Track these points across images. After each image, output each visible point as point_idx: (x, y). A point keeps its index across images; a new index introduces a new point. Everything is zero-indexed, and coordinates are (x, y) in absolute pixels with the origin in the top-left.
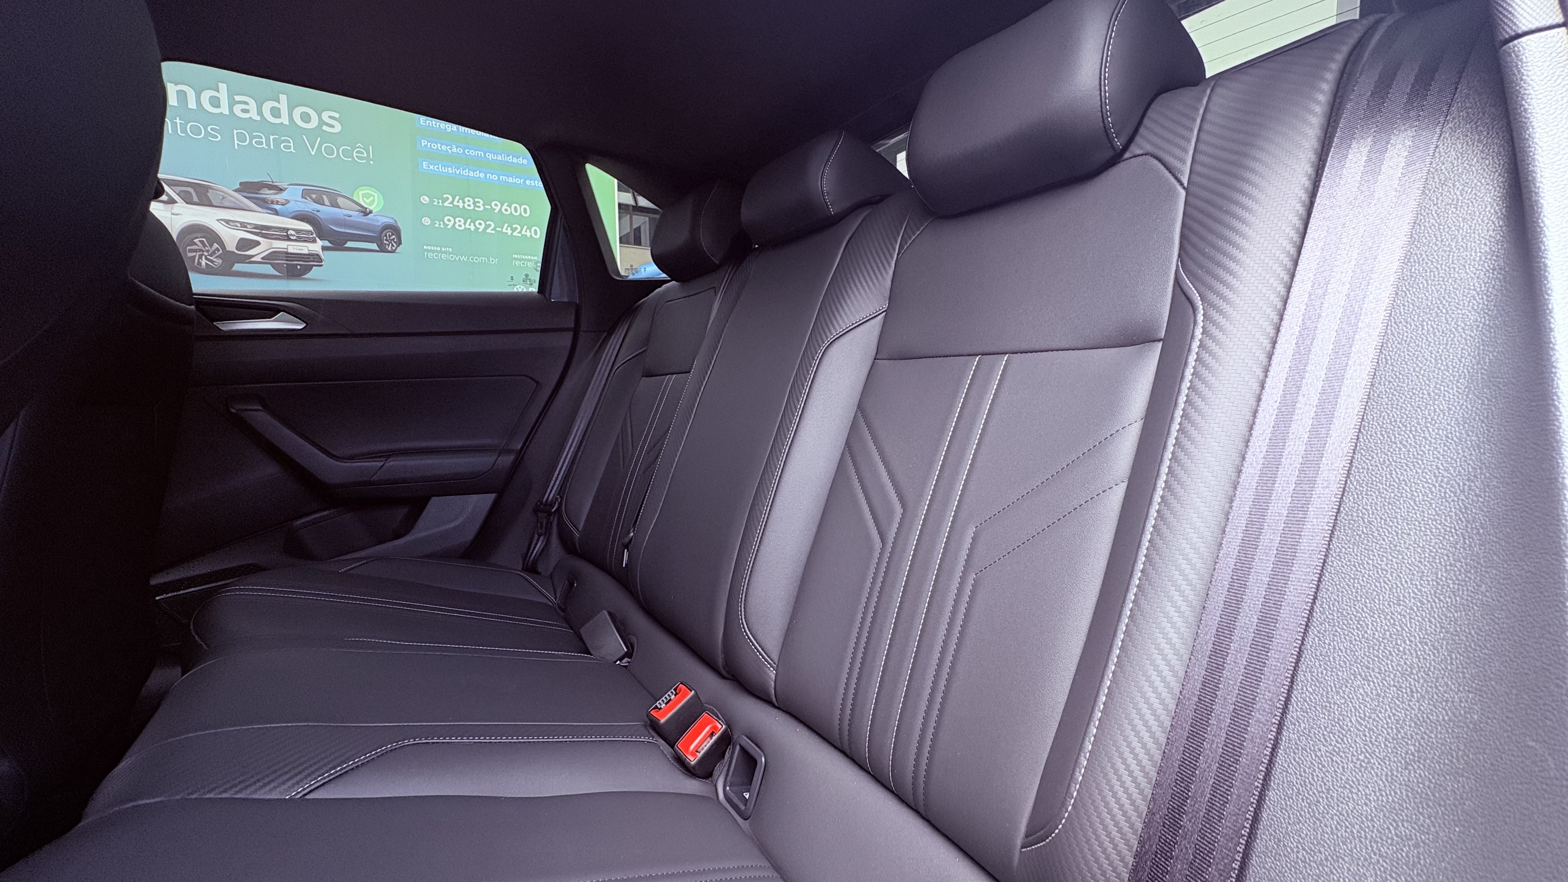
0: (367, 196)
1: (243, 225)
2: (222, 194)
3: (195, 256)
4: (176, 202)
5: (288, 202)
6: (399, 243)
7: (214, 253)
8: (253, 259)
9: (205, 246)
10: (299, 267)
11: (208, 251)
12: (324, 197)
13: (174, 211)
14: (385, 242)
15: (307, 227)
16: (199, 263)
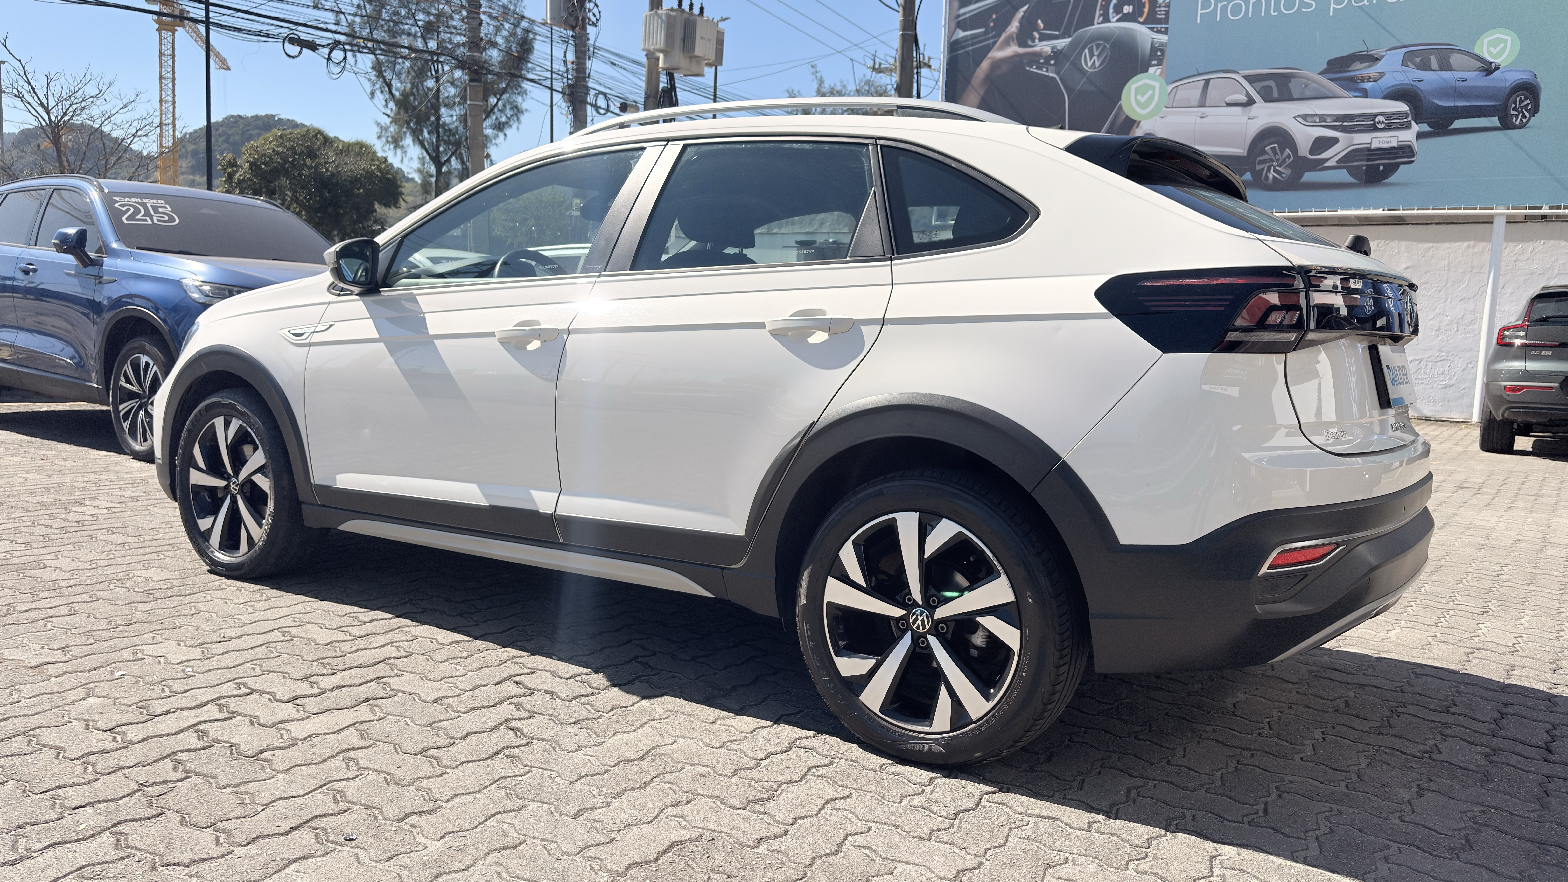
0: (1494, 43)
1: (1322, 118)
2: (1305, 81)
3: (1263, 169)
4: (1255, 102)
5: (1382, 74)
6: (1535, 110)
7: (1284, 161)
8: (1326, 164)
9: (1275, 153)
10: (1381, 168)
11: (1278, 160)
12: (1433, 58)
13: (1252, 115)
14: (1512, 112)
15: (1402, 107)
16: (1267, 177)
